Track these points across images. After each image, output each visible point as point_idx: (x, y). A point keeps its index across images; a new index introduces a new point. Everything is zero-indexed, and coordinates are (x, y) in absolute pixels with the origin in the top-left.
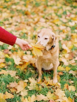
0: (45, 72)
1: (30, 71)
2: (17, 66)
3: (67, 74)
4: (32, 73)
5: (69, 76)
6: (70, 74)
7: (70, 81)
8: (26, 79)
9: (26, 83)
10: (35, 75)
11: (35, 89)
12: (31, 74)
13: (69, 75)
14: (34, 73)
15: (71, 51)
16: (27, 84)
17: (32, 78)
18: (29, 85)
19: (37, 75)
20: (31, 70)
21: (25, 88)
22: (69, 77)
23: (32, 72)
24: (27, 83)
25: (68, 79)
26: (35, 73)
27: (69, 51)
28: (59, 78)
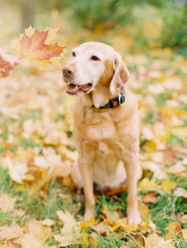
0: (104, 197)
1: (58, 197)
2: (18, 184)
3: (169, 199)
4: (64, 202)
5: (177, 203)
6: (178, 198)
7: (182, 215)
8: (46, 217)
9: (50, 229)
10: (74, 205)
11: (78, 243)
12: (62, 204)
13: (175, 199)
14: (71, 202)
15: (166, 145)
16: (53, 231)
17: (67, 213)
18: (60, 233)
19: (79, 204)
20: (61, 195)
21: (48, 240)
22: (176, 207)
23: (66, 199)
24: (52, 227)
25: (174, 210)
26: (75, 202)
27: (161, 146)
28: (146, 210)
